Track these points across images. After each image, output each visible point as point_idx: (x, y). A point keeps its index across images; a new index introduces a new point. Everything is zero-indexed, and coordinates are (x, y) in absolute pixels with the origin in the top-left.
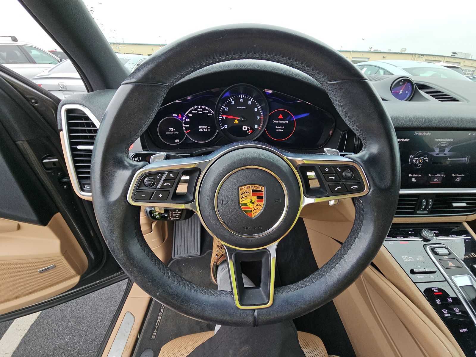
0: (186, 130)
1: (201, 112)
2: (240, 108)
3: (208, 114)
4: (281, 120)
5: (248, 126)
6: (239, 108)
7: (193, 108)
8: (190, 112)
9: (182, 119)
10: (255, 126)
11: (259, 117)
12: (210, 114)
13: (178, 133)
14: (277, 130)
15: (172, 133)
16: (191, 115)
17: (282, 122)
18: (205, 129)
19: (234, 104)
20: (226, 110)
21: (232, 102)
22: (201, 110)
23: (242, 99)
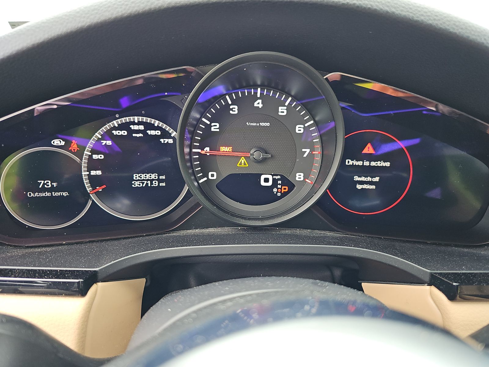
0: (93, 186)
1: (141, 135)
2: (255, 124)
3: (162, 140)
4: (370, 157)
5: (277, 175)
6: (252, 124)
7: (115, 123)
8: (108, 135)
9: (80, 154)
10: (297, 174)
11: (308, 151)
12: (166, 140)
13: (65, 194)
14: (359, 187)
15: (48, 194)
16: (109, 143)
17: (373, 164)
18: (152, 181)
19: (236, 112)
20: (213, 129)
21: (231, 107)
22: (142, 127)
23: (260, 101)
